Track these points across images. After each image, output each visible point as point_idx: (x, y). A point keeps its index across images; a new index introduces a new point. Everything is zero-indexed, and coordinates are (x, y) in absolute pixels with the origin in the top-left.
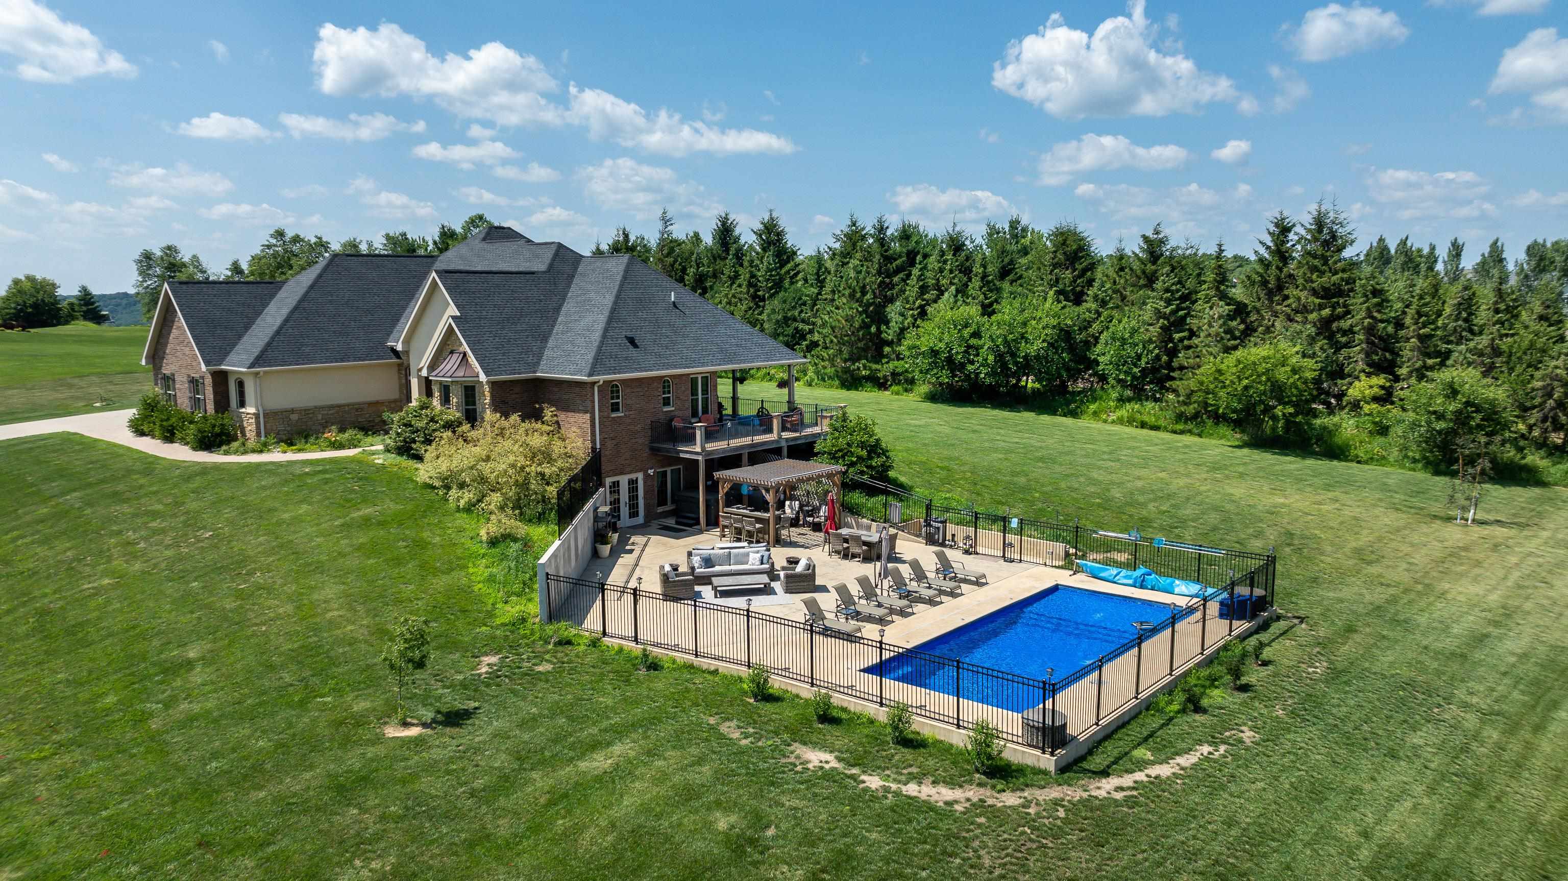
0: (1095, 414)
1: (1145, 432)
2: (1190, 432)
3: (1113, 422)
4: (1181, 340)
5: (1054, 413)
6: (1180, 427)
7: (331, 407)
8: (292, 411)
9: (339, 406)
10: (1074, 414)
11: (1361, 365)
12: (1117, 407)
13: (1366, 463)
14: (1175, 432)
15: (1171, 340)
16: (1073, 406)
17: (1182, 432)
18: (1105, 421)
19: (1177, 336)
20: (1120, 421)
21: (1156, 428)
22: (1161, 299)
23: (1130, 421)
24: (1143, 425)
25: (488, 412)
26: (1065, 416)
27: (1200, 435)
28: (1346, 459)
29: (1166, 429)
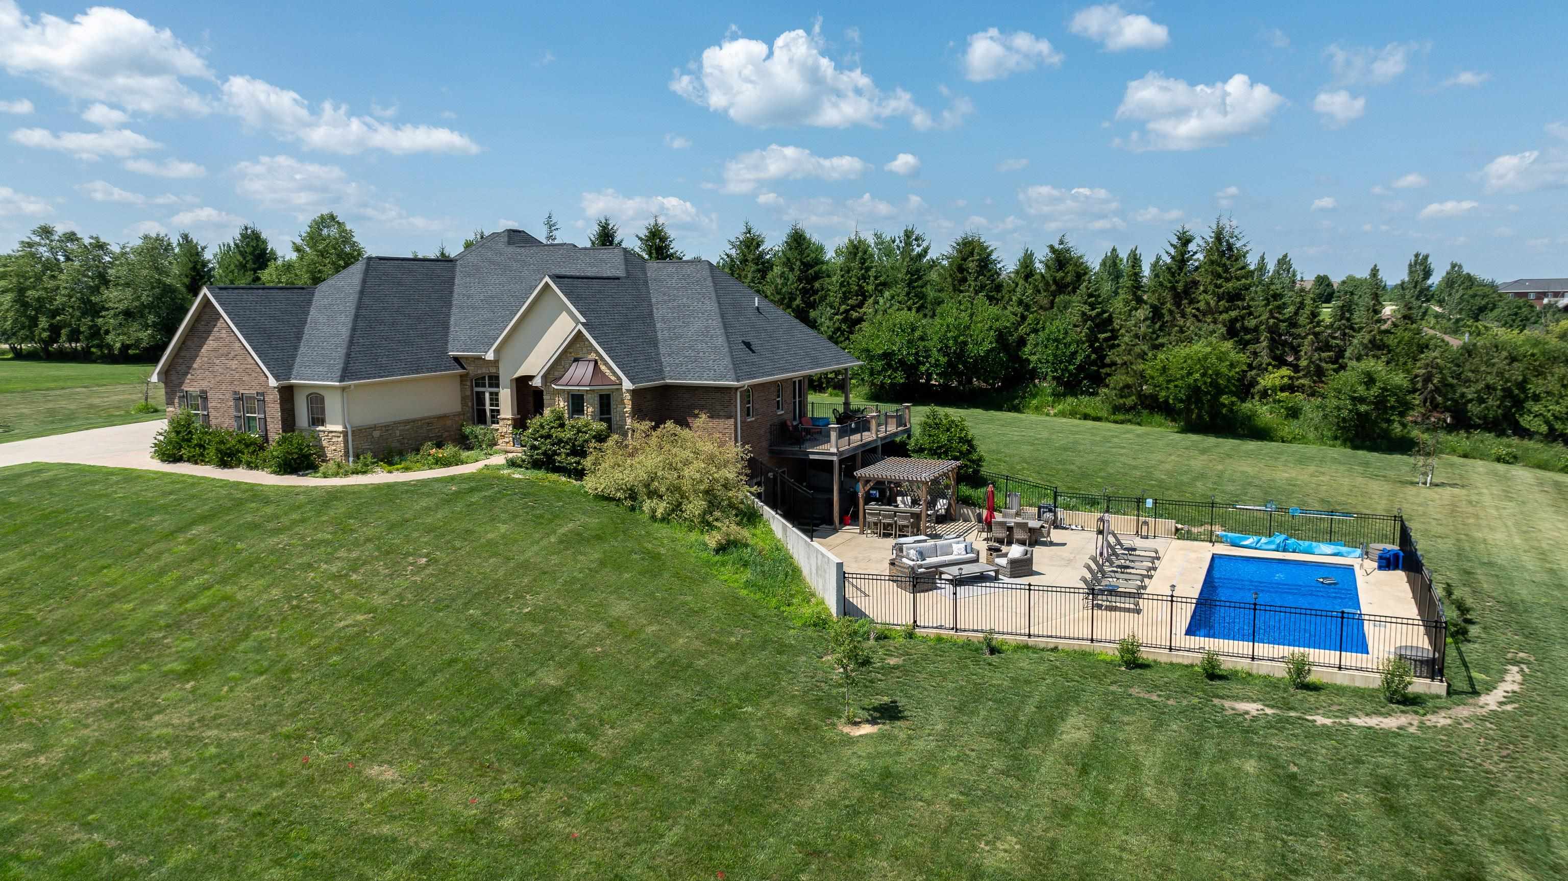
0: (1037, 409)
1: (1090, 423)
2: (1130, 421)
3: (1055, 415)
4: (1106, 340)
5: (999, 408)
6: (1121, 417)
7: (407, 422)
8: (374, 428)
9: (414, 421)
10: (1016, 409)
11: (1266, 360)
12: (1054, 402)
13: (1290, 442)
14: (1116, 422)
15: (1097, 340)
16: (1017, 401)
17: (1122, 422)
18: (1048, 415)
19: (1102, 336)
20: (1062, 414)
21: (1098, 419)
22: (1085, 303)
23: (1073, 414)
24: (1086, 417)
25: (629, 421)
26: (1010, 411)
27: (1139, 424)
28: (1271, 439)
29: (1107, 420)
